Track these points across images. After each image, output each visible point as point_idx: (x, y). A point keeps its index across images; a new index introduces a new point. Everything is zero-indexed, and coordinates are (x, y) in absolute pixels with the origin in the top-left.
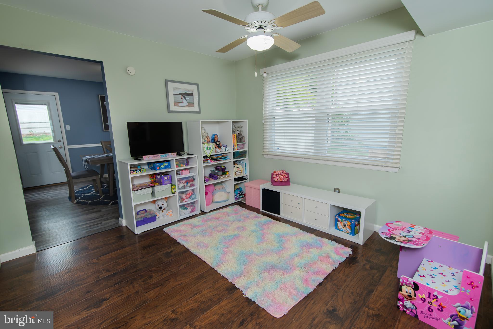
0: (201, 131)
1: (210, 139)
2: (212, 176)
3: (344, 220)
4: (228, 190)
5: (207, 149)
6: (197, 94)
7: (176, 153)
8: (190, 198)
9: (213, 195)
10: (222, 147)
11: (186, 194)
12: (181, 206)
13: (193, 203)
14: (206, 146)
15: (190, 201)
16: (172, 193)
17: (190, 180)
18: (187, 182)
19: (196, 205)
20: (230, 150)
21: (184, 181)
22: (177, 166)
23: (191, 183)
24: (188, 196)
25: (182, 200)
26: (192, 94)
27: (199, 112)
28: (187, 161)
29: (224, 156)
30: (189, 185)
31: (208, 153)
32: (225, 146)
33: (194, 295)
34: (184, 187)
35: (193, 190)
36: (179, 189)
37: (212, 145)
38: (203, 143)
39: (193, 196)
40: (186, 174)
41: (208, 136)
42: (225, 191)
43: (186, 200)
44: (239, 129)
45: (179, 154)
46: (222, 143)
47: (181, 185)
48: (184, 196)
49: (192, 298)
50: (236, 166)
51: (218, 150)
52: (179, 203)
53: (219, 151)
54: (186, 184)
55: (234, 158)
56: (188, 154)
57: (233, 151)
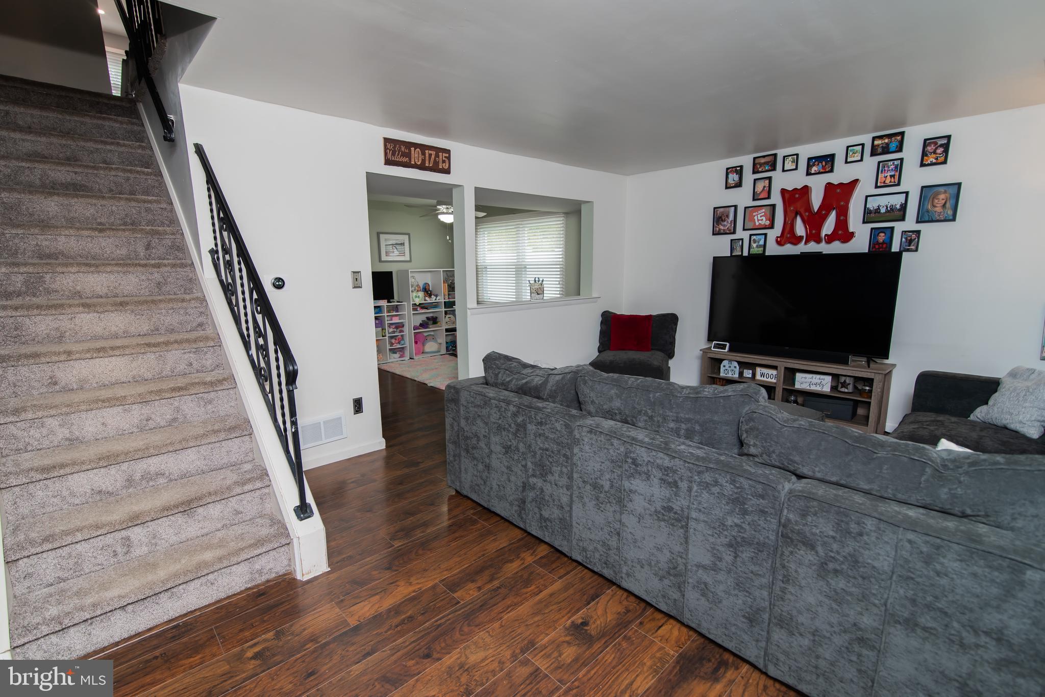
0: (411, 280)
1: (421, 288)
2: (423, 325)
4: (439, 341)
5: (416, 297)
6: (408, 244)
7: (386, 301)
8: (399, 343)
9: (424, 345)
10: (433, 296)
11: (396, 339)
12: (390, 350)
13: (403, 348)
14: (414, 294)
15: (399, 346)
16: (383, 336)
17: (400, 326)
18: (397, 328)
19: (405, 351)
20: (441, 299)
21: (394, 327)
22: (388, 312)
23: (400, 329)
24: (397, 341)
25: (392, 344)
26: (403, 244)
27: (410, 261)
28: (396, 308)
29: (435, 305)
30: (398, 330)
31: (417, 301)
32: (436, 296)
34: (394, 332)
35: (402, 336)
36: (389, 333)
37: (421, 294)
38: (412, 292)
39: (402, 342)
40: (396, 320)
41: (418, 285)
42: (436, 341)
43: (395, 345)
44: (451, 278)
45: (388, 302)
46: (433, 293)
47: (391, 330)
48: (393, 341)
50: (447, 316)
51: (427, 298)
52: (388, 347)
53: (428, 300)
54: (395, 330)
55: (445, 307)
56: (398, 302)
57: (443, 301)
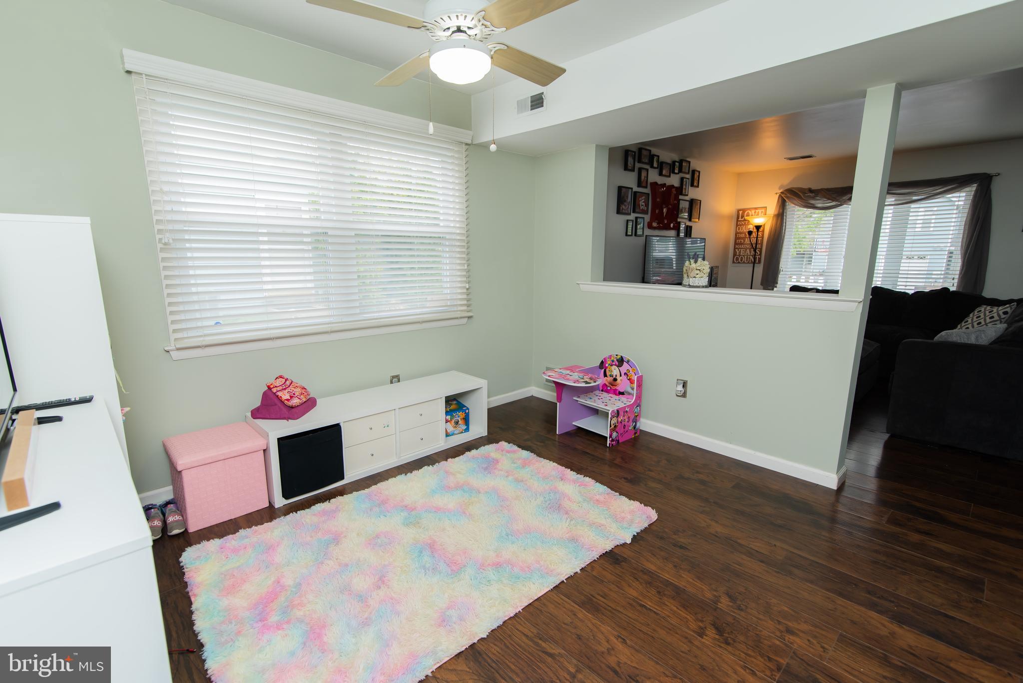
3: (454, 415)
33: (646, 609)
49: (654, 610)
